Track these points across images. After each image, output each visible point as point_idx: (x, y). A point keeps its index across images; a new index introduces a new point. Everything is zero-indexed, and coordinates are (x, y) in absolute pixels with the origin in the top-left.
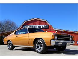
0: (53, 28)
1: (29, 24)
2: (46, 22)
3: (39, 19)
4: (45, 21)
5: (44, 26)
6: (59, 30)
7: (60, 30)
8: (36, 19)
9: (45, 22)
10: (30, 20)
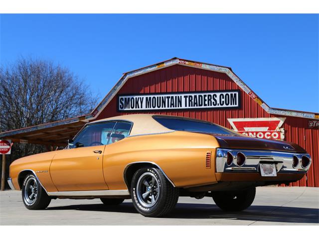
0: (263, 106)
1: (147, 90)
2: (231, 75)
3: (192, 65)
4: (223, 70)
5: (218, 94)
6: (294, 114)
7: (300, 115)
8: (177, 62)
9: (224, 76)
10: (149, 70)
